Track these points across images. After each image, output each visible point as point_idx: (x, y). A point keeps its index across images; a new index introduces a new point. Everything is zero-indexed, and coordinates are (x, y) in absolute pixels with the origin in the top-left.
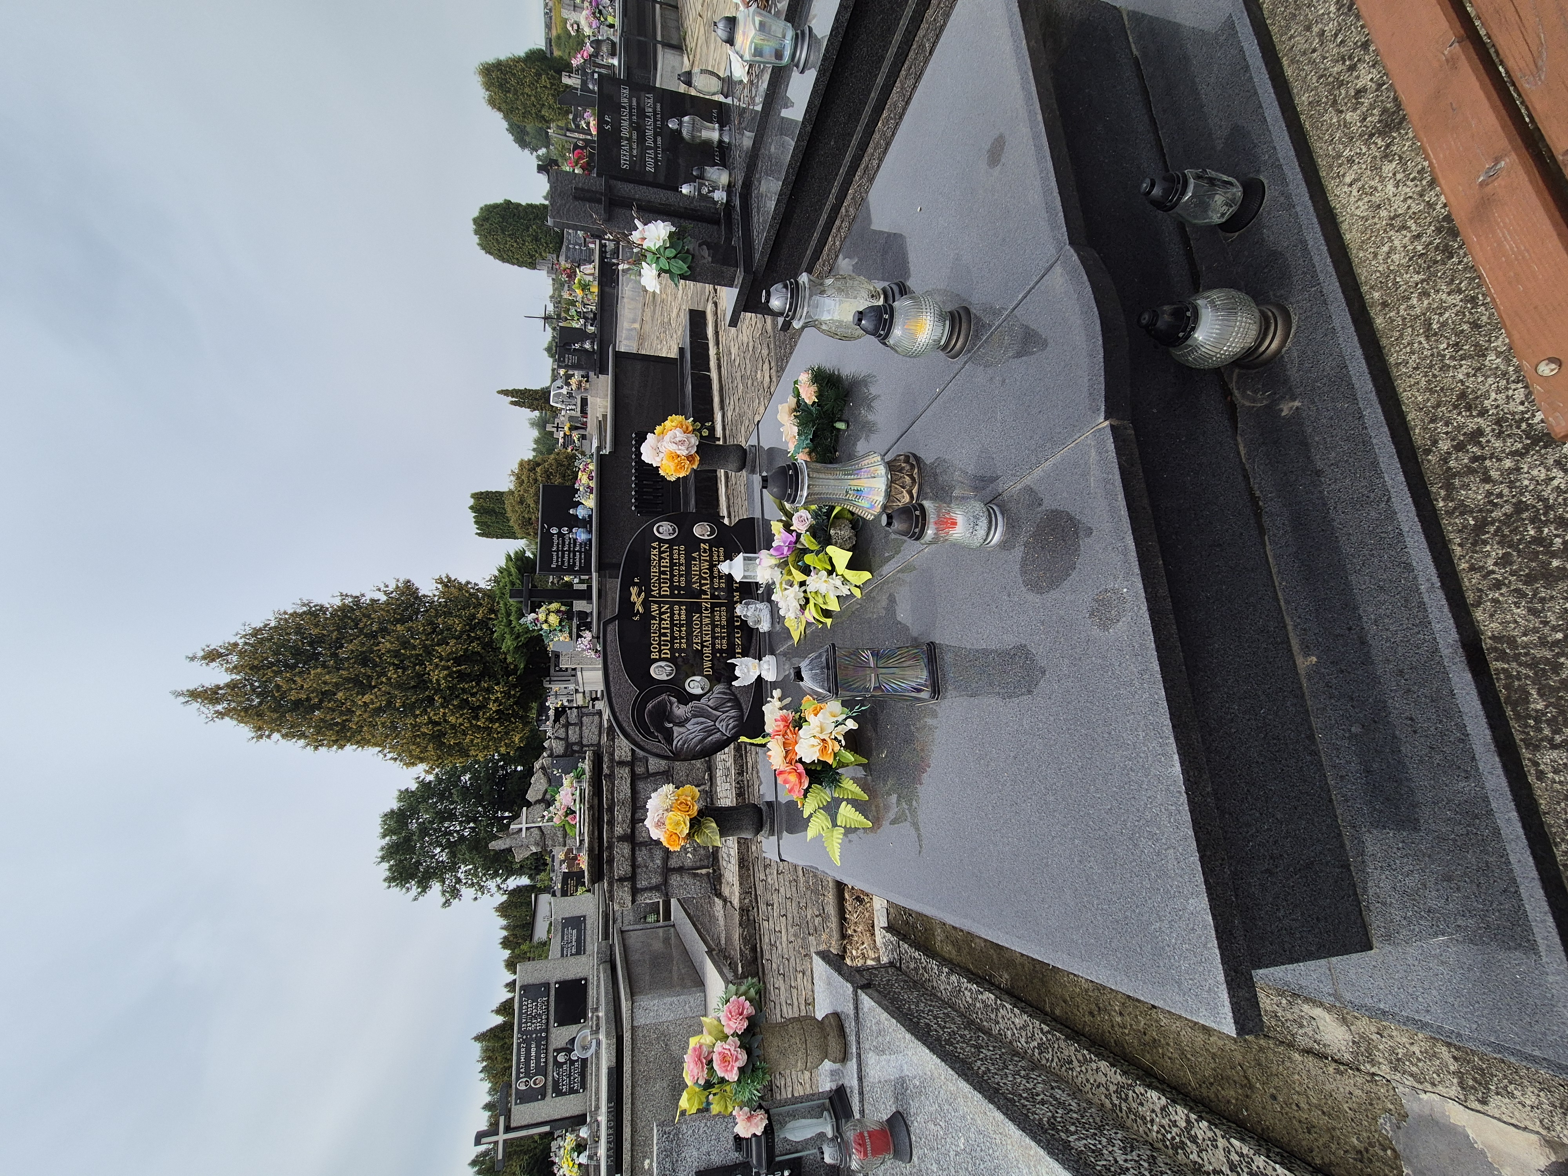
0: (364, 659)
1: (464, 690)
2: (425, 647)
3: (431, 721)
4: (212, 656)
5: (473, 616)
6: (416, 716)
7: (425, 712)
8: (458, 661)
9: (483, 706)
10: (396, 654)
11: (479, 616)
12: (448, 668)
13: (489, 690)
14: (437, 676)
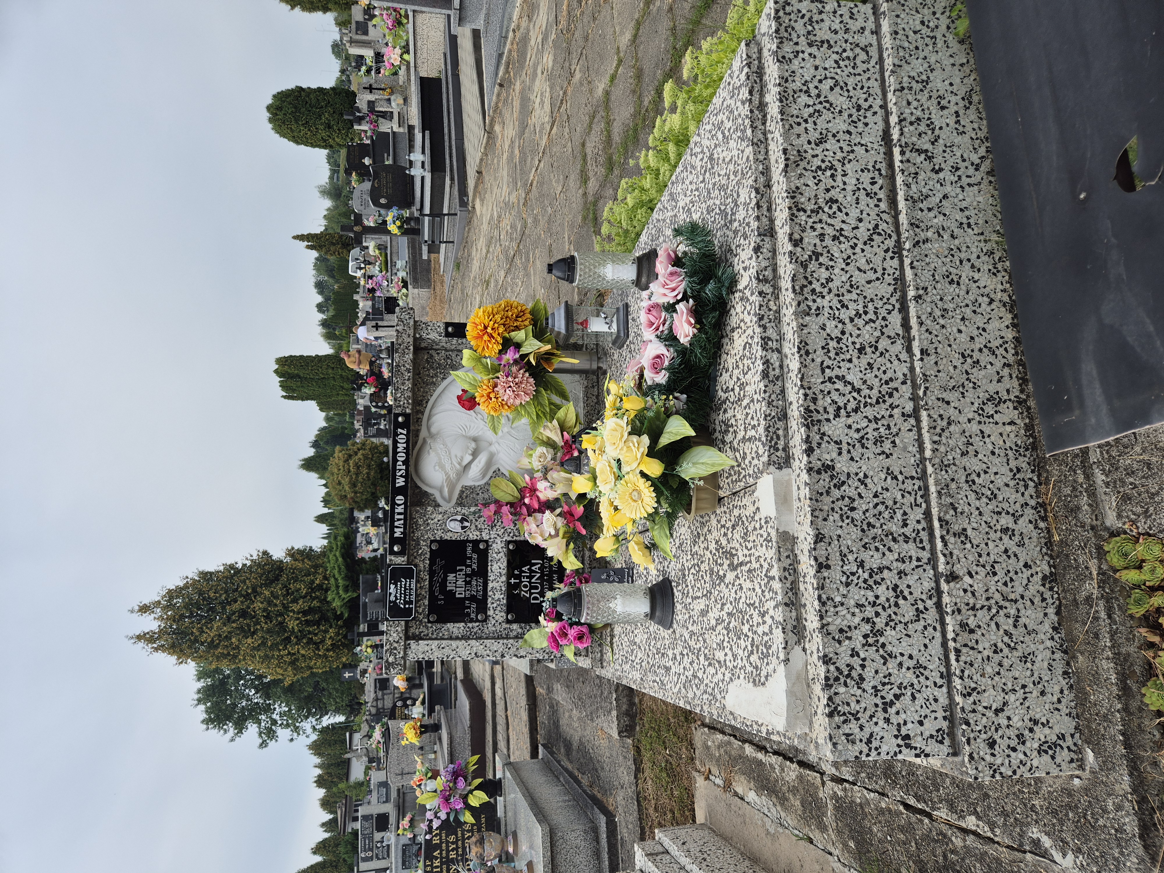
0: (243, 614)
1: (310, 632)
2: (283, 604)
3: (289, 653)
4: (144, 609)
5: (313, 582)
6: (280, 650)
7: (285, 648)
8: (305, 613)
9: (323, 641)
10: (265, 610)
11: (317, 582)
12: (297, 619)
13: (326, 631)
14: (292, 624)
